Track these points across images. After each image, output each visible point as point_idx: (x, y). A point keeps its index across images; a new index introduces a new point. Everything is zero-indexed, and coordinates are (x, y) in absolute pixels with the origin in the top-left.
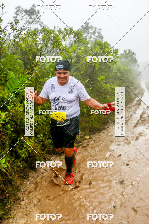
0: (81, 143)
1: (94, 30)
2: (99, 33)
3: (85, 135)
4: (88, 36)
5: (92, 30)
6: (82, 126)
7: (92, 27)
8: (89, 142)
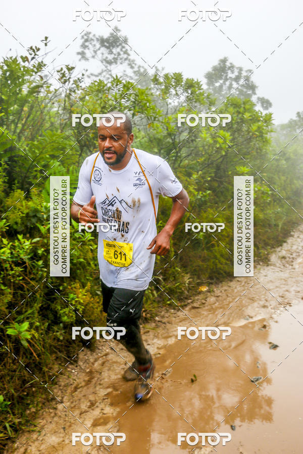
0: (190, 301)
1: (236, 73)
2: (247, 79)
3: (199, 284)
4: (225, 84)
5: (233, 72)
6: (193, 267)
7: (232, 67)
8: (206, 298)
